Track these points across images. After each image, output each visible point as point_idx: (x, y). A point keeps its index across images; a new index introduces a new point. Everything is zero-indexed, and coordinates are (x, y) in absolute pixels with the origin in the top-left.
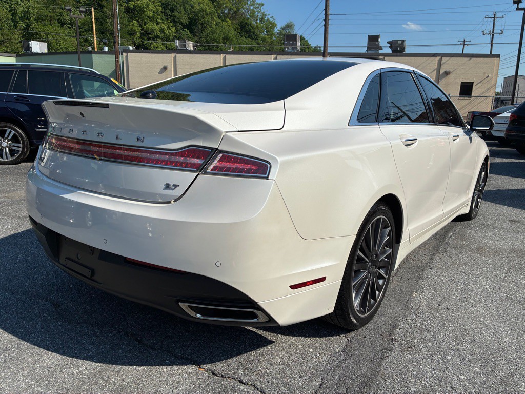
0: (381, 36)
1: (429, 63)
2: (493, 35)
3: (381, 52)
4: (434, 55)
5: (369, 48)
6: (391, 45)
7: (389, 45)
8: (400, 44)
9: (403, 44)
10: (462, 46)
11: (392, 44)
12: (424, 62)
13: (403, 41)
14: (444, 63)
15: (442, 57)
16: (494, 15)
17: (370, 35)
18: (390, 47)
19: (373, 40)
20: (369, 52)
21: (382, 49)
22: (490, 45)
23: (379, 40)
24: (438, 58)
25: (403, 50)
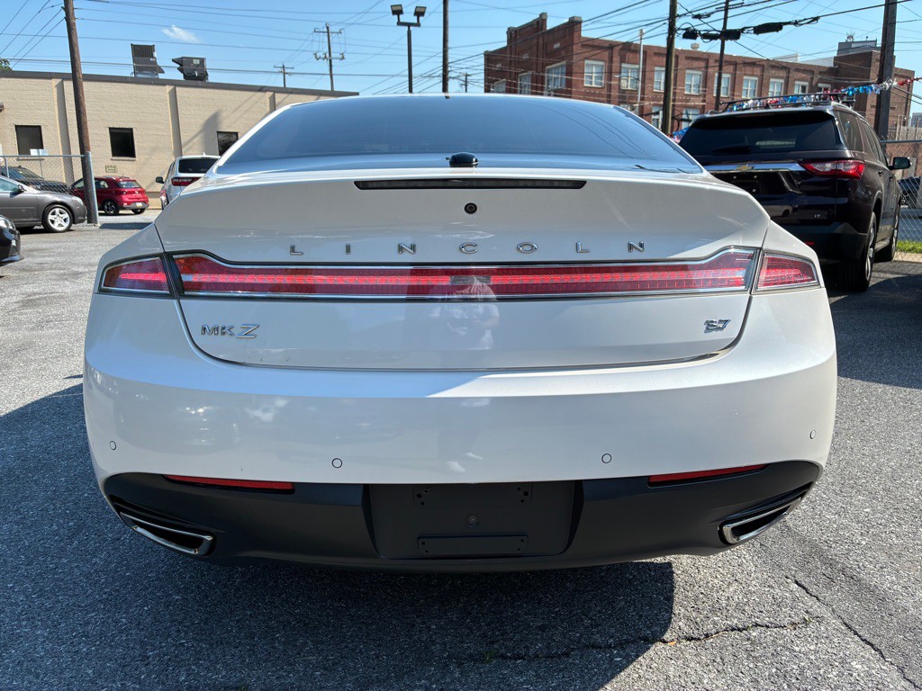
0: (156, 47)
1: (257, 102)
2: (330, 61)
3: (161, 76)
4: (261, 89)
5: (138, 69)
6: (181, 65)
7: (178, 66)
8: (198, 66)
9: (204, 66)
10: (282, 76)
11: (182, 63)
12: (247, 100)
13: (202, 61)
14: (280, 103)
15: (275, 92)
16: (328, 28)
17: (135, 43)
18: (181, 70)
19: (143, 54)
20: (139, 76)
21: (163, 72)
22: (329, 77)
23: (155, 54)
24: (269, 94)
25: (203, 76)
